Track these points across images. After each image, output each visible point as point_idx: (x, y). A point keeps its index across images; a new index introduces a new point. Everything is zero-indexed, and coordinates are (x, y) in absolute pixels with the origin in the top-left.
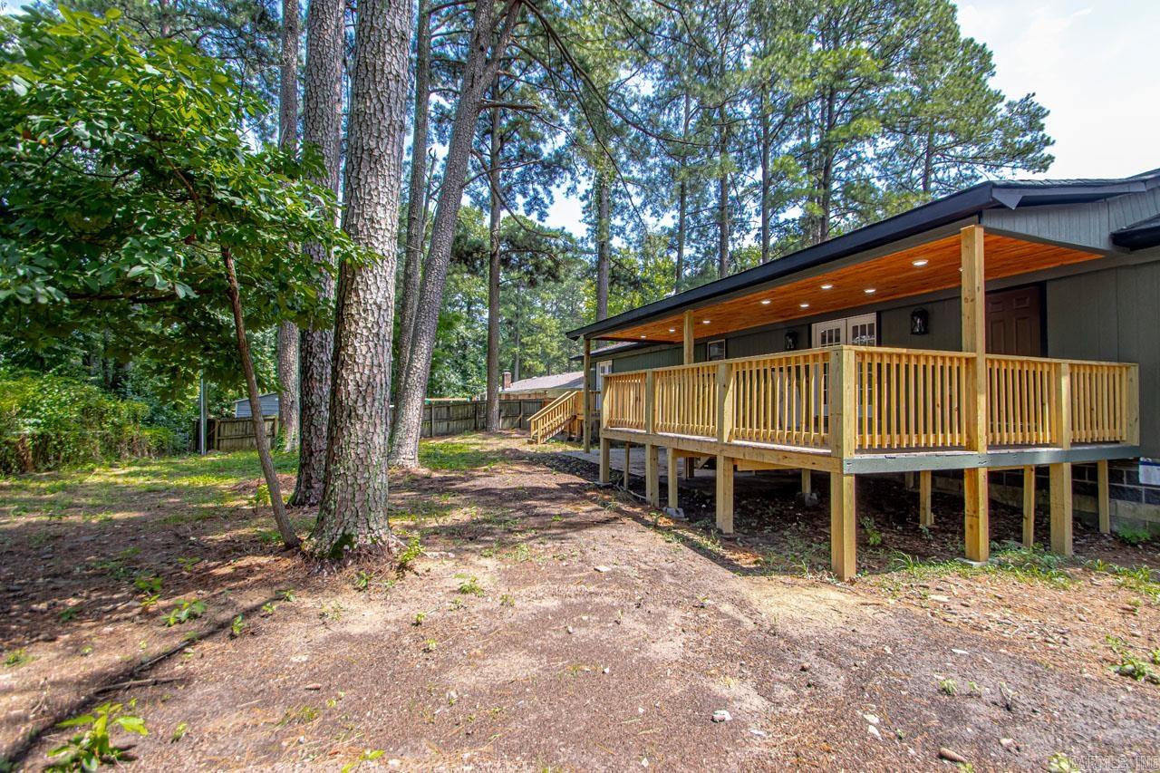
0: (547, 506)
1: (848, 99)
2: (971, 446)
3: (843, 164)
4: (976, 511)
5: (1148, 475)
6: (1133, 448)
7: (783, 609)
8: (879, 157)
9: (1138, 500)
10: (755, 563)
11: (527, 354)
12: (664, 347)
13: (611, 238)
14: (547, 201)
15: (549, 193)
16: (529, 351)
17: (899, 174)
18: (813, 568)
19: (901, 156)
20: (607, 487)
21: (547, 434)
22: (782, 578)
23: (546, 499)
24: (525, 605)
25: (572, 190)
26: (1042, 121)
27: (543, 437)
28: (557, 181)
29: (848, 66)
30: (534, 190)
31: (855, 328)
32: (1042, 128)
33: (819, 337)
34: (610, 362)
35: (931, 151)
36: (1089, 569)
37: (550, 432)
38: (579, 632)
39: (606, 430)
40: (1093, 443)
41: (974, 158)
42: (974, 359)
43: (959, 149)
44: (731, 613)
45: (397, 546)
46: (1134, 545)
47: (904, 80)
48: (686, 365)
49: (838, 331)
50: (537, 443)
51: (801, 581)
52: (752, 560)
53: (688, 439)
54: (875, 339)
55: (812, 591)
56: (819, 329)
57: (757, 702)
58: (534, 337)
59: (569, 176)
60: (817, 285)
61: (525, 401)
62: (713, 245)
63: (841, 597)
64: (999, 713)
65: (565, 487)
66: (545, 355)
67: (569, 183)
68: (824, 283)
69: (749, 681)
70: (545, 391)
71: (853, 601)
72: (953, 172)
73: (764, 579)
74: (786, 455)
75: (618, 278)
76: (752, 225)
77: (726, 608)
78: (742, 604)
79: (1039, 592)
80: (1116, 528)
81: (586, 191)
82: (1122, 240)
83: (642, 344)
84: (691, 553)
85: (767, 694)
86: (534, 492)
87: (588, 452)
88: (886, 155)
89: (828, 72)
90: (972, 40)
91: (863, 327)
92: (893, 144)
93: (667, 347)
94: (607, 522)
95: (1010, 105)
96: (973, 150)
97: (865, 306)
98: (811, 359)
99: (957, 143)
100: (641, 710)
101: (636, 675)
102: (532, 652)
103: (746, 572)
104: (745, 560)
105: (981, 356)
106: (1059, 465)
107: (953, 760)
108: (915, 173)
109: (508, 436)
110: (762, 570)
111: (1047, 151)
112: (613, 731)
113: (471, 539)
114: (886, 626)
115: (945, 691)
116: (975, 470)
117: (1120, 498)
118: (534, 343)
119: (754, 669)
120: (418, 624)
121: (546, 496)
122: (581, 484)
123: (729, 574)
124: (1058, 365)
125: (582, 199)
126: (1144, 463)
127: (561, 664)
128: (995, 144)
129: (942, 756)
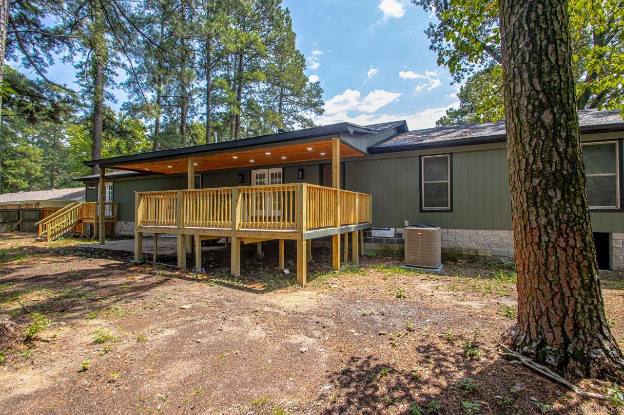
0: (107, 280)
1: (250, 59)
2: (335, 226)
3: (246, 91)
4: (337, 251)
5: (374, 233)
6: (370, 224)
7: (290, 303)
8: (261, 92)
9: (371, 242)
10: (263, 287)
11: (10, 174)
12: (157, 176)
13: (103, 100)
14: (46, 61)
15: (49, 56)
16: (13, 172)
17: (269, 102)
18: (292, 284)
19: (270, 94)
20: (141, 264)
21: (55, 234)
22: (280, 291)
23: (101, 276)
24: (154, 338)
25: (69, 59)
26: (321, 94)
27: (52, 236)
28: (56, 49)
29: (252, 43)
30: (35, 50)
31: (272, 174)
32: (321, 97)
33: (255, 177)
34: (111, 184)
35: (282, 95)
36: (366, 268)
37: (58, 232)
38: (204, 341)
39: (140, 227)
40: (363, 223)
41: (298, 103)
42: (337, 191)
43: (292, 97)
44: (270, 310)
45: (12, 326)
46: (372, 258)
47: (272, 59)
48: (190, 189)
49: (264, 174)
50: (46, 240)
51: (288, 291)
52: (261, 286)
53: (211, 230)
54: (282, 179)
55: (296, 293)
56: (255, 173)
57: (311, 341)
58: (17, 161)
59: (67, 49)
60: (264, 152)
61: (23, 210)
62: (175, 118)
63: (309, 293)
64: (382, 317)
65: (108, 267)
66: (28, 175)
67: (66, 52)
68: (267, 152)
69: (302, 334)
70: (38, 203)
71: (314, 293)
72: (290, 107)
73: (272, 293)
74: (274, 234)
75: (107, 127)
76: (199, 111)
77: (267, 309)
78: (272, 306)
79: (359, 278)
80: (365, 253)
81: (81, 62)
82: (371, 150)
83: (142, 173)
84: (228, 289)
85: (311, 336)
86: (86, 273)
87: (103, 243)
88: (264, 92)
89: (242, 43)
90: (299, 51)
91: (276, 174)
92: (267, 87)
93: (160, 176)
94: (162, 282)
95: (311, 84)
96: (297, 100)
97: (278, 164)
98: (250, 190)
99: (292, 95)
100: (270, 361)
101: (253, 349)
102: (185, 358)
103: (263, 292)
104: (258, 287)
105: (339, 190)
106: (355, 231)
107: (383, 334)
108: (276, 104)
109: (10, 238)
110: (268, 289)
111: (323, 107)
112: (266, 374)
113: (63, 311)
114: (331, 300)
115: (364, 315)
116: (337, 235)
117: (366, 242)
118: (18, 165)
119: (300, 328)
120: (85, 370)
121: (99, 274)
122: (120, 264)
123: (255, 295)
124: (355, 194)
125: (76, 67)
126: (374, 229)
127: (210, 358)
128: (305, 99)
129: (380, 334)
